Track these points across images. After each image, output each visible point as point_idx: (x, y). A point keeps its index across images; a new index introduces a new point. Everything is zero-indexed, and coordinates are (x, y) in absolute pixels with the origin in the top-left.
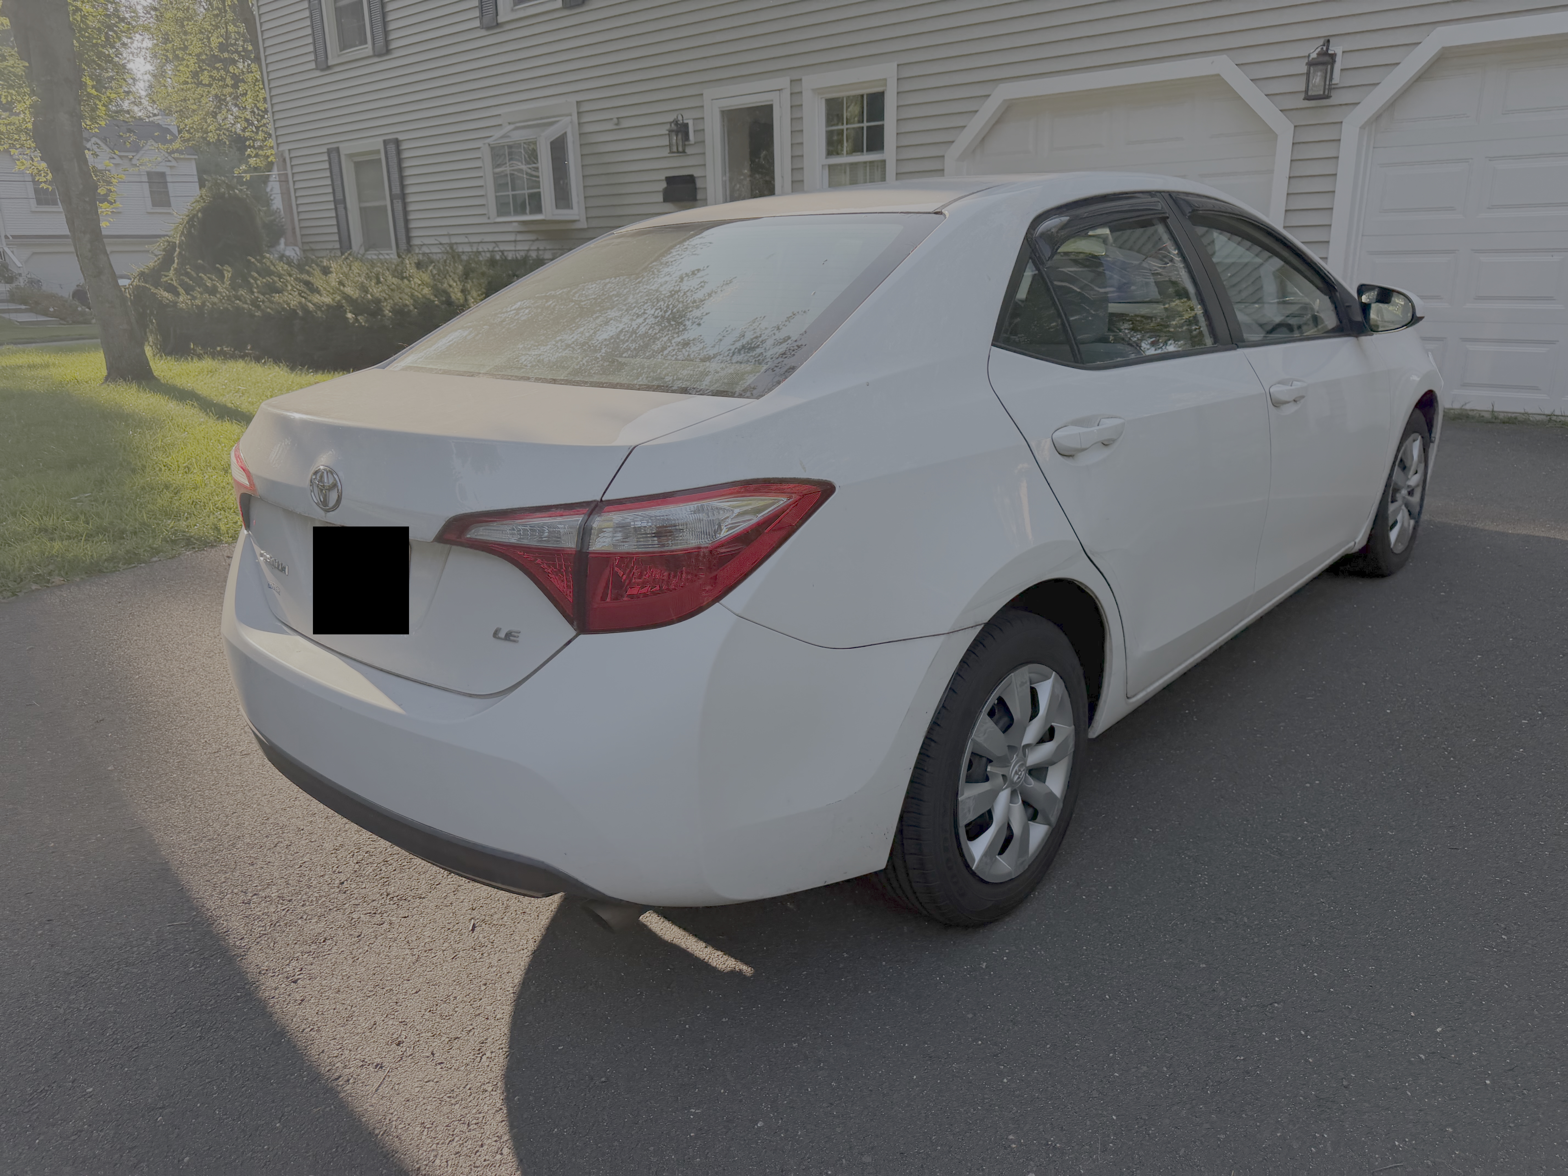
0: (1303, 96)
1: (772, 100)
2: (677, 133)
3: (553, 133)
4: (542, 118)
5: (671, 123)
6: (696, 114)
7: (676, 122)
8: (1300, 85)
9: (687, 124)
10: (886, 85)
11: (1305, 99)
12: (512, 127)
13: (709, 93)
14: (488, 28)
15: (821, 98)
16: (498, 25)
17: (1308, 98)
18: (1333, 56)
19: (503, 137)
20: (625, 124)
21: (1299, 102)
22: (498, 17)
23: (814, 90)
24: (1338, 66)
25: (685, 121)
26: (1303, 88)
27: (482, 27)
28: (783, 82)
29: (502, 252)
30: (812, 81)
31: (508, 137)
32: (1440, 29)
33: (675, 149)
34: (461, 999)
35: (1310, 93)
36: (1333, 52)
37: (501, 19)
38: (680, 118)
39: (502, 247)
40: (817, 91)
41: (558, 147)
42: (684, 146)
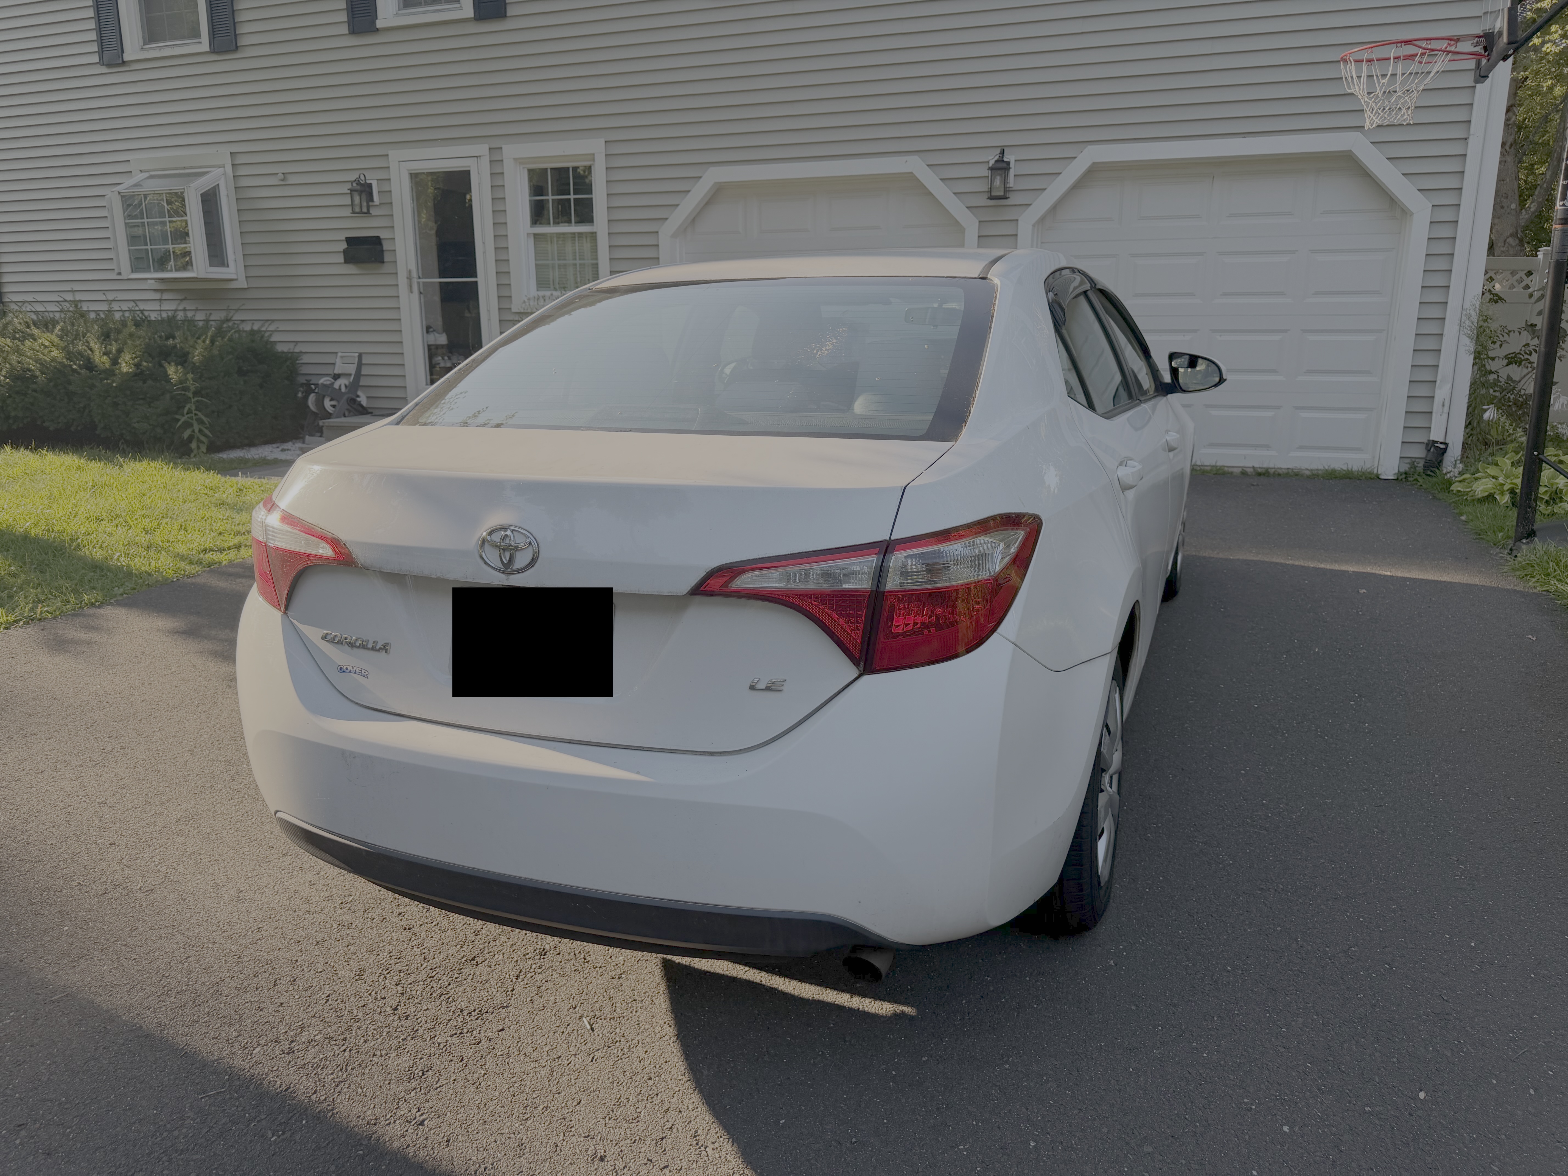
0: (986, 196)
1: (469, 167)
2: (360, 193)
3: (203, 184)
4: (185, 168)
5: (352, 182)
6: (382, 175)
7: (357, 181)
8: (983, 186)
9: (371, 184)
10: (594, 160)
11: (988, 198)
12: (146, 175)
13: (395, 155)
14: (109, 65)
15: (523, 168)
16: (124, 63)
17: (992, 198)
18: (1008, 163)
19: (135, 185)
20: (293, 180)
21: (983, 201)
22: (124, 55)
23: (515, 159)
24: (1012, 172)
25: (368, 182)
26: (985, 188)
27: (102, 63)
28: (482, 149)
29: (142, 311)
30: (512, 151)
31: (141, 185)
32: (1091, 148)
33: (357, 209)
34: (635, 1100)
35: (994, 194)
36: (1008, 160)
37: (127, 58)
38: (362, 177)
39: (142, 306)
40: (519, 161)
41: (210, 200)
42: (368, 207)
